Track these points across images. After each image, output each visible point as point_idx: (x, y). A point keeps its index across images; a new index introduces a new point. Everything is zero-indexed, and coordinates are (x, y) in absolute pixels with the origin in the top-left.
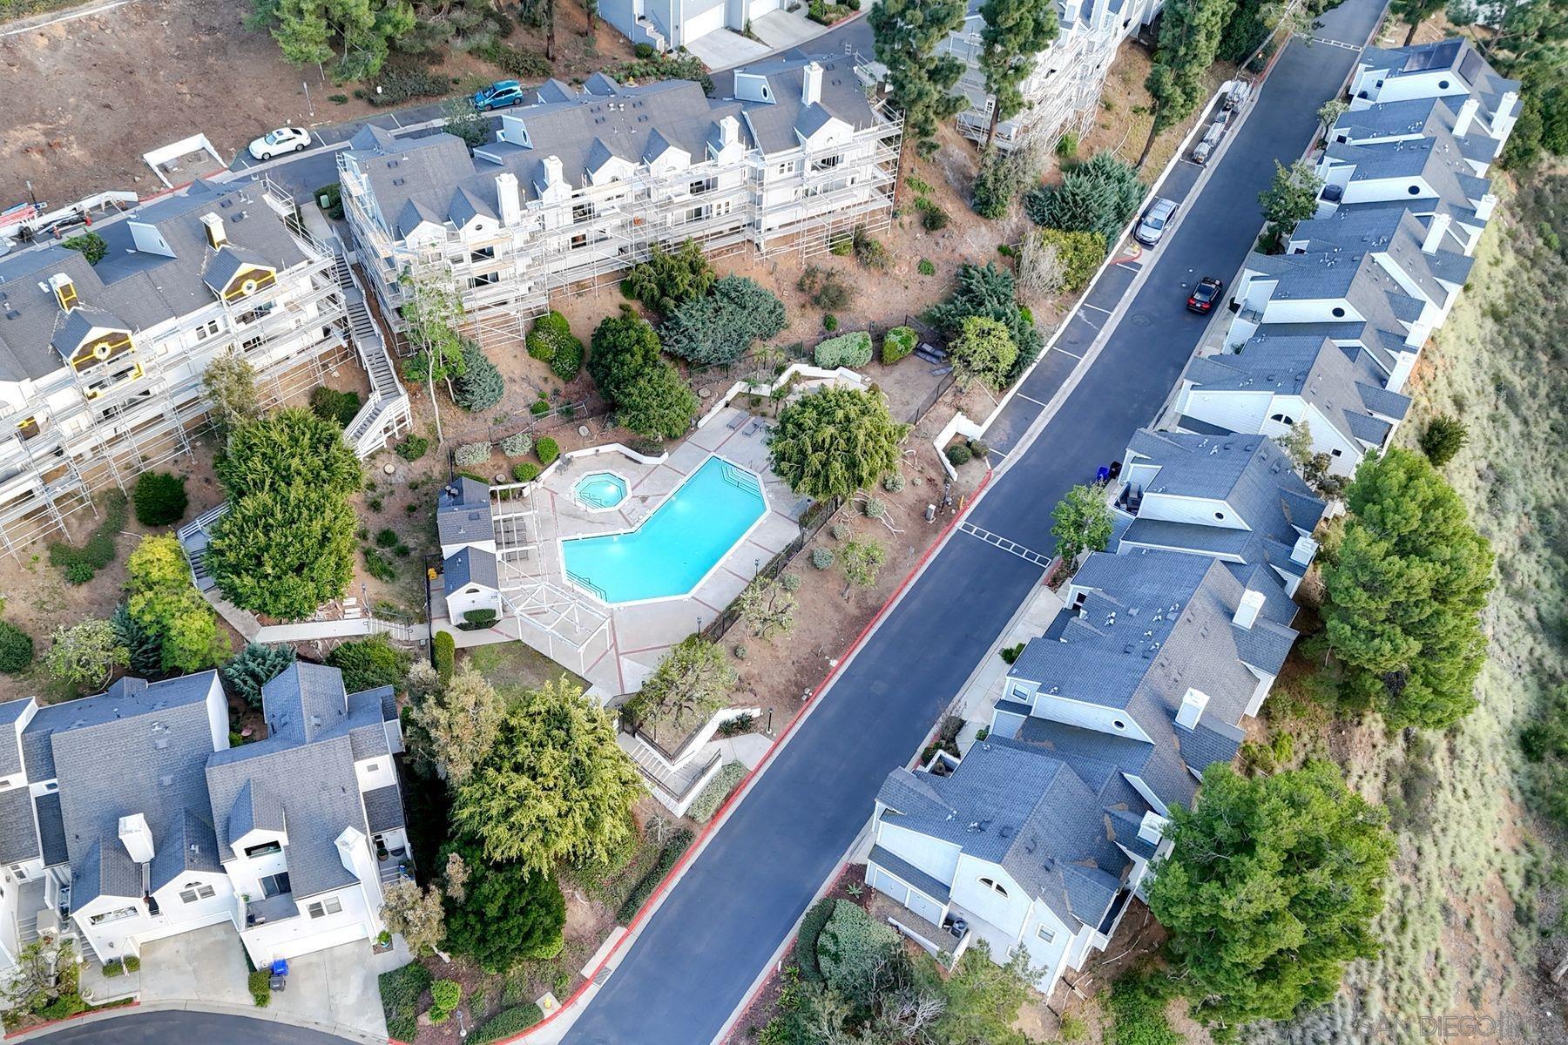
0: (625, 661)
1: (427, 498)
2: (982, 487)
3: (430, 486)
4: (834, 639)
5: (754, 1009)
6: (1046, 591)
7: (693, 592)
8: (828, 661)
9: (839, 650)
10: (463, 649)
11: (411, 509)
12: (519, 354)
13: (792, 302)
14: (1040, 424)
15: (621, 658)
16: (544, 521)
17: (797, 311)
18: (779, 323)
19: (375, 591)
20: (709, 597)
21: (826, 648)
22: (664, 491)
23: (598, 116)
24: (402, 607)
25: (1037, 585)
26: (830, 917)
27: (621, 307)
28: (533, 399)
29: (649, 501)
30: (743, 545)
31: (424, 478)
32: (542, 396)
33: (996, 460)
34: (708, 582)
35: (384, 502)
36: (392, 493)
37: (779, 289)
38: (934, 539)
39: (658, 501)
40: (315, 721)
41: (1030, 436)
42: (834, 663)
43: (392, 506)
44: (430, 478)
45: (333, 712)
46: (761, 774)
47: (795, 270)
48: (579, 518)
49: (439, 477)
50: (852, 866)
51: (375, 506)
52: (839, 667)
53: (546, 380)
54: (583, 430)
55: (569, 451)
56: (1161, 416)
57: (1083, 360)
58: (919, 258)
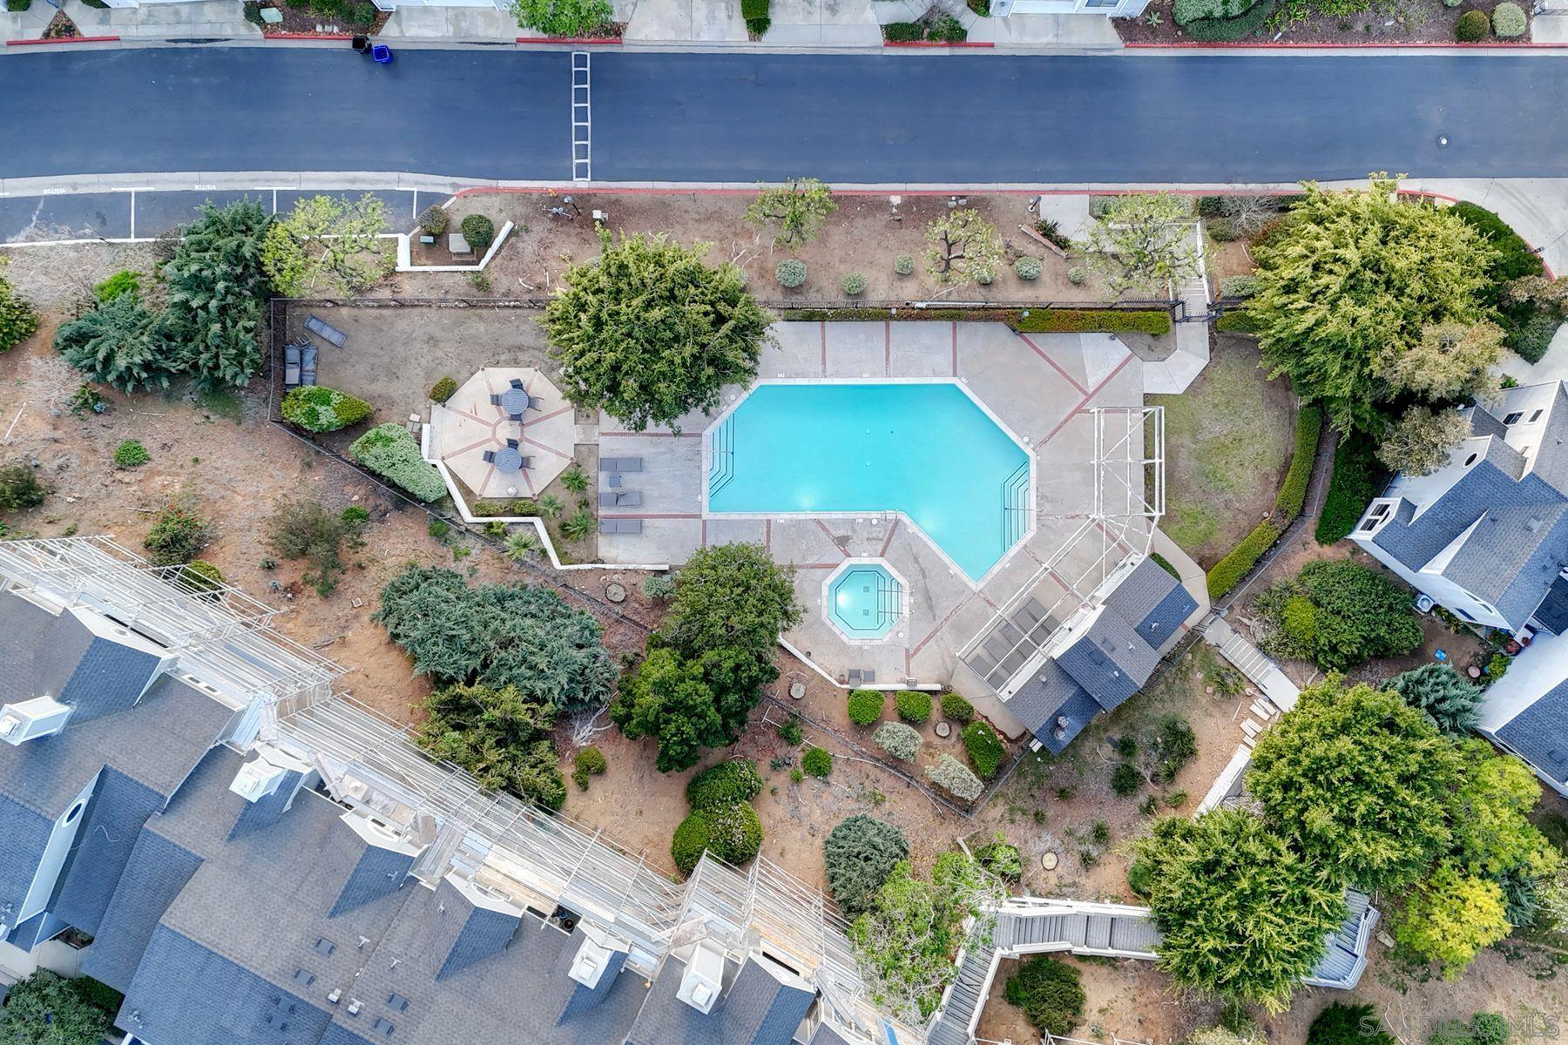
0: (1093, 382)
1: (1035, 791)
2: (497, 191)
3: (1019, 803)
4: (865, 217)
5: (1324, 39)
6: (629, 35)
7: (950, 380)
8: (898, 207)
9: (877, 205)
10: (1200, 564)
11: (1063, 795)
12: (774, 854)
13: (364, 586)
14: (318, 181)
15: (1091, 390)
16: (962, 631)
17: (373, 571)
18: (416, 580)
19: (1208, 720)
20: (943, 360)
21: (883, 218)
22: (814, 526)
23: (395, 1016)
24: (1200, 676)
25: (625, 50)
26: (1208, 18)
27: (584, 786)
28: (811, 784)
29: (842, 533)
30: (837, 375)
31: (1018, 817)
32: (797, 780)
33: (428, 199)
34: (920, 375)
35: (1085, 830)
36: (1070, 833)
37: (356, 617)
38: (627, 199)
39: (833, 522)
40: (1536, 525)
41: (353, 181)
42: (896, 200)
43: (1080, 818)
44: (1012, 811)
45: (1500, 527)
46: (1085, 186)
47: (305, 614)
48: (927, 592)
49: (1001, 801)
50: (1126, 40)
51: (1101, 834)
52: (895, 193)
53: (773, 792)
54: (798, 691)
55: (835, 689)
56: (193, 41)
57: (133, 190)
58: (119, 475)
